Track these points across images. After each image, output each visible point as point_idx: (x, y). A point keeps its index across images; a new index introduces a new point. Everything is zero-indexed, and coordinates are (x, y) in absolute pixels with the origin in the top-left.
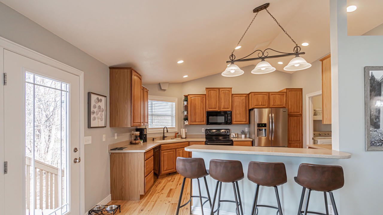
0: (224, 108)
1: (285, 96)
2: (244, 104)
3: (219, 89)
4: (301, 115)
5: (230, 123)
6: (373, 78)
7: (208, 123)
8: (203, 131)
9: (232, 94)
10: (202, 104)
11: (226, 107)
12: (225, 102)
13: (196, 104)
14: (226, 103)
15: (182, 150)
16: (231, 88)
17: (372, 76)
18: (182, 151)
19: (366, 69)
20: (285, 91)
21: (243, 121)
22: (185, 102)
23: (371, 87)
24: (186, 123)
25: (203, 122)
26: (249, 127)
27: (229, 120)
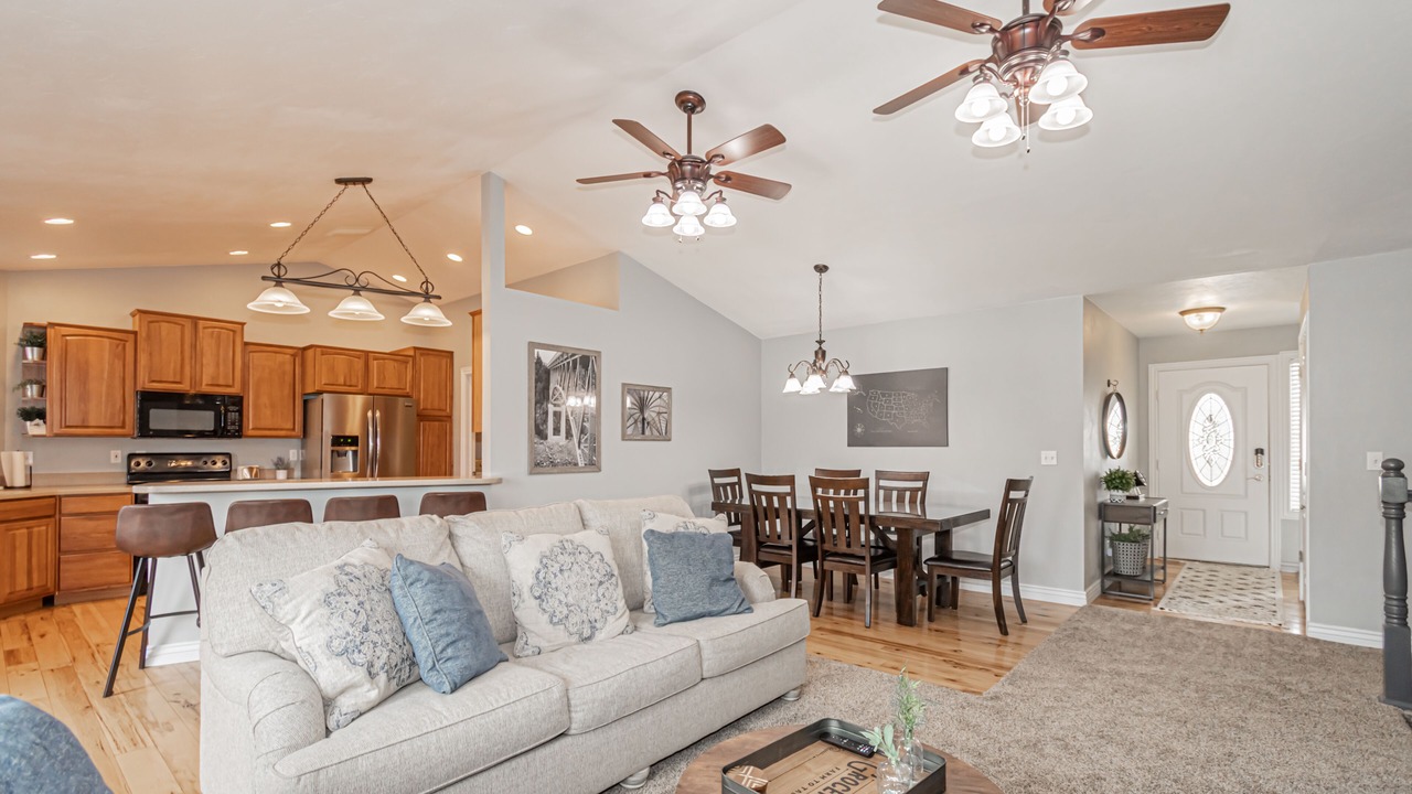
0: (212, 385)
1: (410, 365)
2: (289, 378)
3: (195, 320)
4: (450, 417)
5: (238, 434)
6: (539, 362)
7: (145, 431)
8: (113, 460)
9: (246, 344)
10: (118, 364)
11: (221, 382)
12: (218, 365)
13: (87, 362)
14: (221, 368)
15: (28, 528)
16: (243, 324)
17: (539, 358)
18: (25, 531)
19: (532, 346)
20: (411, 353)
21: (282, 429)
22: (29, 349)
23: (537, 374)
24: (35, 428)
25: (123, 427)
26: (303, 447)
27: (233, 424)
